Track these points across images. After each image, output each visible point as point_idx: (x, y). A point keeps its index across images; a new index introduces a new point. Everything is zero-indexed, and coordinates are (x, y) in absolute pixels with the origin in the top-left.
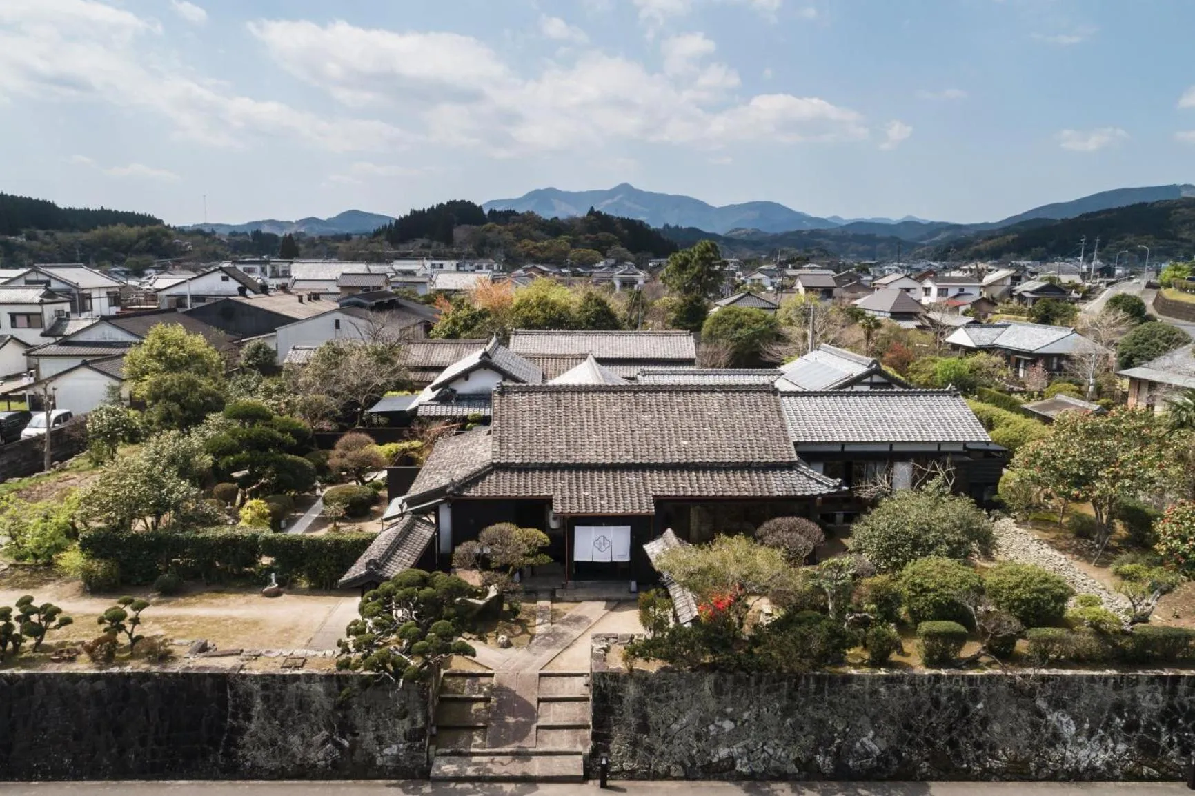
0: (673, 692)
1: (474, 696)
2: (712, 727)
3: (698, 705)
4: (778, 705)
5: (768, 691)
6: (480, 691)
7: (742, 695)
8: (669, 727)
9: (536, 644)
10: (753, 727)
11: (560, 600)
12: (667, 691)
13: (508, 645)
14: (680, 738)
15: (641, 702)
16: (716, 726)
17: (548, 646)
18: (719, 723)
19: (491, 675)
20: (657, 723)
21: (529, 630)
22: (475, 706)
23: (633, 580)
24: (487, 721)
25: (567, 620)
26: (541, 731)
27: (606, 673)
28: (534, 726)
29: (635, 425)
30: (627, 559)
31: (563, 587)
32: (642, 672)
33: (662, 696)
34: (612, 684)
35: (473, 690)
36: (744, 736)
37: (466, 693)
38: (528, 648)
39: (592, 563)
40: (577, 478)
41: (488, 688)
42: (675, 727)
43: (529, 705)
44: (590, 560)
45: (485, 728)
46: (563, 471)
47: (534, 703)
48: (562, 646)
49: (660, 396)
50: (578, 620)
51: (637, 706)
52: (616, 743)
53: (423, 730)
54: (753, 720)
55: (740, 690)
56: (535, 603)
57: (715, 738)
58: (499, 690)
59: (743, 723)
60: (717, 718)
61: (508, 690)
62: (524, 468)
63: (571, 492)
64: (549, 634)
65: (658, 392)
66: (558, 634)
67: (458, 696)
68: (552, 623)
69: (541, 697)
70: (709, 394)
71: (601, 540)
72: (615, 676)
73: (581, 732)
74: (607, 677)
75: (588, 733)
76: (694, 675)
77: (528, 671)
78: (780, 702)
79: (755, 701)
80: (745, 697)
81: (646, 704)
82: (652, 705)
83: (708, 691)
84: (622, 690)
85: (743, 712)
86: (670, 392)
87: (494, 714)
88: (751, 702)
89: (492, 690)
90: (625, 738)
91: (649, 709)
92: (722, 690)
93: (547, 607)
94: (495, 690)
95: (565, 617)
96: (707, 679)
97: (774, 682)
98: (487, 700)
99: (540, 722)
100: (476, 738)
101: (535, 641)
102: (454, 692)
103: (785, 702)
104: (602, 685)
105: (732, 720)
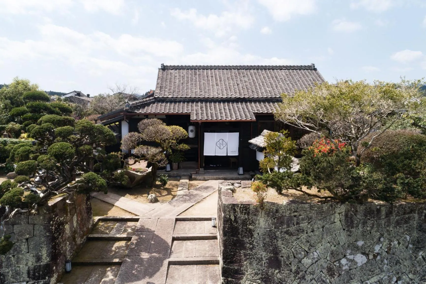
0: (304, 225)
1: (118, 236)
2: (344, 261)
3: (329, 239)
4: (408, 238)
5: (398, 223)
6: (125, 231)
7: (372, 228)
8: (300, 262)
9: (177, 200)
10: (386, 261)
11: (195, 179)
12: (298, 223)
13: (155, 201)
14: (312, 273)
15: (272, 236)
16: (348, 260)
17: (185, 201)
18: (351, 257)
19: (137, 220)
20: (288, 258)
21: (173, 193)
22: (117, 244)
23: (241, 166)
24: (122, 257)
25: (199, 188)
26: (172, 267)
27: (237, 205)
28: (166, 262)
29: (239, 82)
30: (237, 154)
31: (197, 173)
32: (273, 204)
33: (292, 229)
34: (243, 217)
35: (118, 231)
36: (377, 271)
37: (113, 234)
38: (170, 203)
39: (215, 156)
40: (206, 106)
41: (133, 229)
42: (307, 261)
43: (165, 242)
44: (214, 155)
45: (119, 264)
46: (197, 102)
47: (169, 241)
48: (195, 201)
49: (252, 71)
50: (207, 188)
51: (268, 240)
52: (247, 279)
53: (48, 266)
54: (384, 254)
55: (370, 223)
56: (179, 181)
57: (347, 272)
58: (142, 230)
59: (375, 257)
60: (349, 251)
61: (149, 231)
62: (174, 101)
63: (202, 111)
64: (186, 195)
65: (251, 69)
66: (192, 195)
67: (104, 236)
68: (189, 190)
69: (175, 236)
70: (279, 70)
71: (221, 141)
72: (245, 208)
73: (211, 267)
74: (238, 210)
75: (218, 269)
76: (325, 207)
77: (167, 217)
78: (410, 235)
79: (386, 235)
80: (375, 229)
81: (276, 238)
82: (283, 239)
83: (338, 223)
84: (253, 223)
85: (373, 245)
86: (257, 69)
87: (132, 250)
88: (382, 235)
89: (136, 231)
90: (256, 274)
91: (280, 243)
92: (352, 222)
93: (187, 183)
94: (137, 231)
95: (198, 187)
96: (338, 211)
97: (404, 213)
98: (128, 239)
99: (172, 259)
100: (109, 273)
101: (176, 198)
102: (102, 233)
103: (415, 234)
104: (233, 218)
105: (364, 254)
